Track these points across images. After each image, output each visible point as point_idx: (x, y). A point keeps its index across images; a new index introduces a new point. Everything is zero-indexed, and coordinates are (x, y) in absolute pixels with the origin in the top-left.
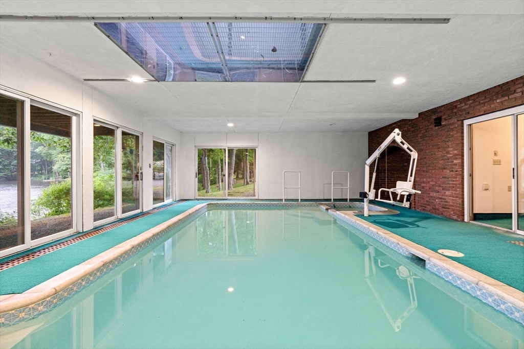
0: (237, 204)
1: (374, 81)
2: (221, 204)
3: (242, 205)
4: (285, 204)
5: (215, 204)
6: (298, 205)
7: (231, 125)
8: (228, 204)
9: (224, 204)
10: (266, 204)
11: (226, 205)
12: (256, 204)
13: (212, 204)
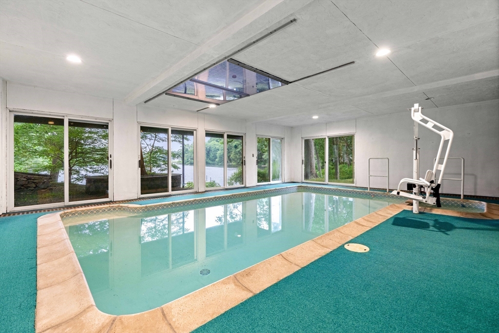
0: (323, 188)
1: (353, 62)
2: (310, 187)
3: (327, 190)
4: (369, 193)
5: (305, 187)
6: (385, 196)
7: (315, 117)
8: (315, 188)
9: (313, 187)
10: (349, 191)
11: (314, 189)
12: (340, 190)
13: (303, 187)
